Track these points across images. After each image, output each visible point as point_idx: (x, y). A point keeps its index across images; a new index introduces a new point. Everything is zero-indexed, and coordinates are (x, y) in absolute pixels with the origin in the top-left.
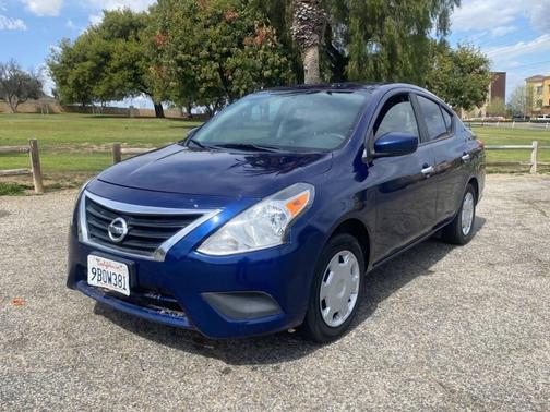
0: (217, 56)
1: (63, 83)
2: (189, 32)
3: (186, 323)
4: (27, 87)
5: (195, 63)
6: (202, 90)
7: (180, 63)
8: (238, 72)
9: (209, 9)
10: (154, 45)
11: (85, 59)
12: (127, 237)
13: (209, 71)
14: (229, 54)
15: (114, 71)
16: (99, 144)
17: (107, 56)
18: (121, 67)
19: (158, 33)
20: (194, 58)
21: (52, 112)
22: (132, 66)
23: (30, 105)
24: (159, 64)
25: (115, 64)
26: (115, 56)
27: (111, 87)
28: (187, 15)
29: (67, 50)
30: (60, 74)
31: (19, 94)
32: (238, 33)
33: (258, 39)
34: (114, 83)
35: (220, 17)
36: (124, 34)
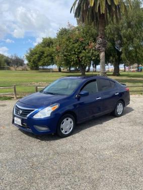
0: (77, 53)
1: (29, 61)
2: (67, 45)
3: (31, 131)
4: (19, 62)
5: (70, 56)
6: (72, 64)
7: (65, 56)
8: (84, 58)
9: (74, 38)
10: (57, 50)
11: (36, 54)
12: (22, 114)
13: (74, 58)
14: (80, 52)
15: (45, 57)
16: (37, 83)
17: (43, 53)
18: (47, 56)
19: (58, 46)
20: (69, 54)
21: (27, 70)
22: (51, 56)
23: (20, 68)
24: (58, 56)
25: (45, 55)
26: (46, 52)
27: (44, 62)
28: (67, 40)
29: (31, 51)
30: (29, 58)
31: (17, 64)
32: (84, 45)
33: (90, 47)
34: (45, 61)
35: (78, 41)
36: (49, 46)
